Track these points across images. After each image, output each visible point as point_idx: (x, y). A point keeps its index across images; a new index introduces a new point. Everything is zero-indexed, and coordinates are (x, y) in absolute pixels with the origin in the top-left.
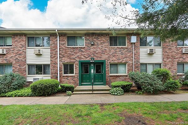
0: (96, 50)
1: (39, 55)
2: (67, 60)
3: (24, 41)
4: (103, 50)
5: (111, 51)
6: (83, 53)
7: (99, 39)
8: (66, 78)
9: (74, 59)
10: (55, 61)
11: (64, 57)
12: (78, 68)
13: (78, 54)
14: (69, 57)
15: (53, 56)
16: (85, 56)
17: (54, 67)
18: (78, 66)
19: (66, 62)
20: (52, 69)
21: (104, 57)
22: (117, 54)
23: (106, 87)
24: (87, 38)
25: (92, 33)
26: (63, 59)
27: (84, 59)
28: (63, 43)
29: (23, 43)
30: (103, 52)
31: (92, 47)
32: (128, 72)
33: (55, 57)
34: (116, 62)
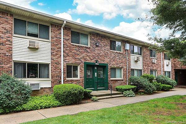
0: (100, 52)
1: (33, 49)
2: (71, 61)
3: (10, 23)
4: (106, 53)
5: (112, 55)
6: (89, 54)
7: (102, 41)
8: (71, 82)
9: (79, 60)
10: (57, 60)
11: (68, 56)
12: (84, 71)
13: (84, 55)
14: (74, 56)
15: (55, 53)
16: (90, 58)
17: (56, 68)
18: (83, 69)
19: (70, 62)
20: (53, 70)
21: (106, 61)
22: (117, 59)
23: (109, 92)
24: (93, 37)
25: (97, 33)
26: (67, 58)
27: (89, 61)
28: (67, 38)
29: (8, 27)
30: (106, 55)
31: (97, 48)
32: (123, 77)
33: (58, 55)
34: (115, 66)
